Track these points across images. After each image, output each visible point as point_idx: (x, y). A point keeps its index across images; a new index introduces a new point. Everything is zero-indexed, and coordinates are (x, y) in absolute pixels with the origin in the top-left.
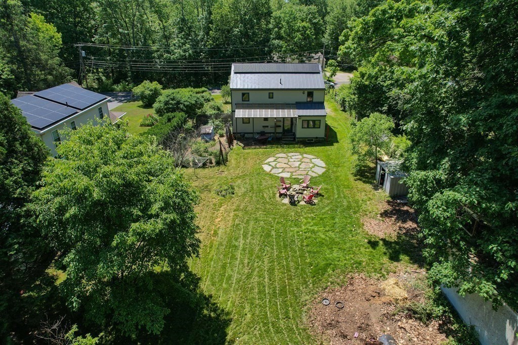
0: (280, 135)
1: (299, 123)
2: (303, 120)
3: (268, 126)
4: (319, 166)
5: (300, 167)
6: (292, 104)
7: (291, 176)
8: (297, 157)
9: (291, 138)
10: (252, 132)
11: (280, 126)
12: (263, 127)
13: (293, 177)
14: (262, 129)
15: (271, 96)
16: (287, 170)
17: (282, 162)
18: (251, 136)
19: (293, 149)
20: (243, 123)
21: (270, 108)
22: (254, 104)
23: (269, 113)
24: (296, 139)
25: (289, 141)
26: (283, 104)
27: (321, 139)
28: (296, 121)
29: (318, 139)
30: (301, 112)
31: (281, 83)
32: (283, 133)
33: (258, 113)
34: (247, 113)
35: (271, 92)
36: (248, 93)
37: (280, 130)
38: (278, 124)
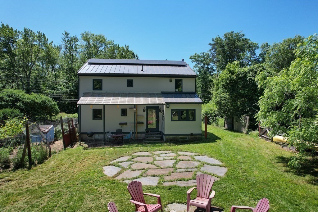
0: (143, 135)
1: (167, 114)
2: (172, 110)
3: (126, 124)
4: (211, 165)
5: (177, 166)
6: (157, 94)
7: (159, 183)
8: (168, 155)
9: (157, 137)
11: (142, 123)
12: (121, 124)
13: (166, 184)
14: (119, 127)
15: (130, 84)
16: (150, 172)
17: (142, 161)
18: (102, 136)
19: (161, 148)
20: (93, 119)
21: (128, 97)
22: (108, 93)
23: (127, 100)
24: (164, 138)
25: (155, 140)
26: (145, 94)
27: (197, 136)
28: (163, 111)
29: (193, 136)
30: (169, 100)
31: (142, 70)
32: (146, 132)
33: (111, 100)
34: (95, 100)
35: (130, 79)
36: (102, 80)
37: (142, 128)
38: (140, 120)
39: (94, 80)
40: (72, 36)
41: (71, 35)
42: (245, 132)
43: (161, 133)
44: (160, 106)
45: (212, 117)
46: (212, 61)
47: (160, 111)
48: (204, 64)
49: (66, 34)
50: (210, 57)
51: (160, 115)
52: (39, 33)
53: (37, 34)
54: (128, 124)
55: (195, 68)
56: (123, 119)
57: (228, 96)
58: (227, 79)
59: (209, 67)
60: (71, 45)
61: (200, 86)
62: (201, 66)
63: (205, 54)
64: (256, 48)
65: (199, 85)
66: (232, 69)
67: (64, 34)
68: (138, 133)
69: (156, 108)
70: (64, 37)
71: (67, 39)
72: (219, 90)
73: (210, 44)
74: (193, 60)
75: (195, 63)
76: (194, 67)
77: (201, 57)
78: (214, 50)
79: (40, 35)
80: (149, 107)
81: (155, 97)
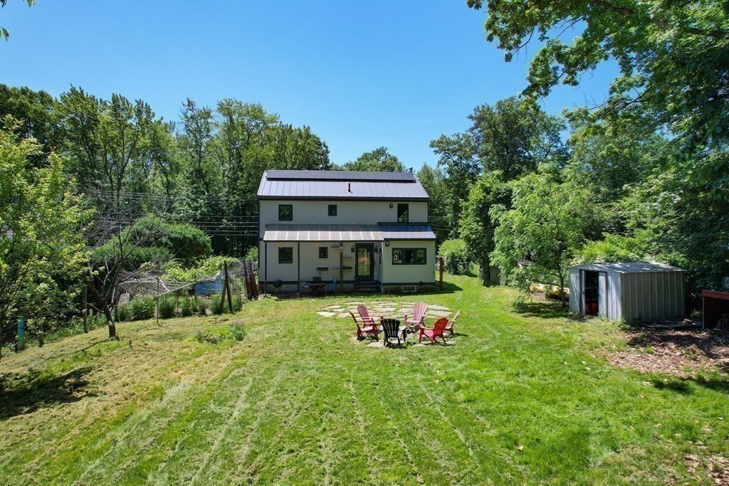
0: (351, 286)
1: (386, 254)
2: (393, 249)
3: (327, 270)
4: (437, 310)
6: (371, 226)
9: (371, 288)
10: (297, 280)
11: (351, 268)
12: (319, 269)
14: (316, 274)
15: (332, 211)
18: (294, 287)
20: (279, 262)
21: (331, 230)
22: (301, 225)
23: (330, 236)
24: (382, 288)
25: (369, 292)
26: (354, 225)
27: (429, 286)
28: (381, 250)
29: (423, 286)
30: (390, 235)
31: (349, 191)
32: (356, 280)
33: (308, 235)
34: (287, 235)
35: (333, 204)
36: (291, 206)
37: (350, 276)
38: (346, 264)
39: (280, 206)
40: (201, 108)
41: (200, 106)
42: (504, 283)
43: (378, 283)
44: (375, 244)
45: (462, 261)
46: (474, 150)
47: (376, 251)
48: (460, 158)
49: (190, 104)
50: (473, 144)
51: (376, 255)
52: (139, 103)
53: (134, 104)
54: (330, 269)
55: (441, 166)
56: (323, 263)
57: (480, 228)
58: (480, 202)
59: (471, 164)
60: (198, 126)
61: (451, 203)
62: (454, 162)
63: (461, 136)
64: (561, 128)
65: (448, 201)
66: (488, 185)
67: (186, 103)
68: (345, 282)
69: (370, 247)
70: (185, 109)
71: (190, 114)
72: (468, 219)
73: (471, 117)
74: (437, 149)
75: (441, 155)
76: (440, 163)
77: (455, 143)
78: (479, 129)
79: (140, 106)
80: (360, 246)
81: (369, 230)
